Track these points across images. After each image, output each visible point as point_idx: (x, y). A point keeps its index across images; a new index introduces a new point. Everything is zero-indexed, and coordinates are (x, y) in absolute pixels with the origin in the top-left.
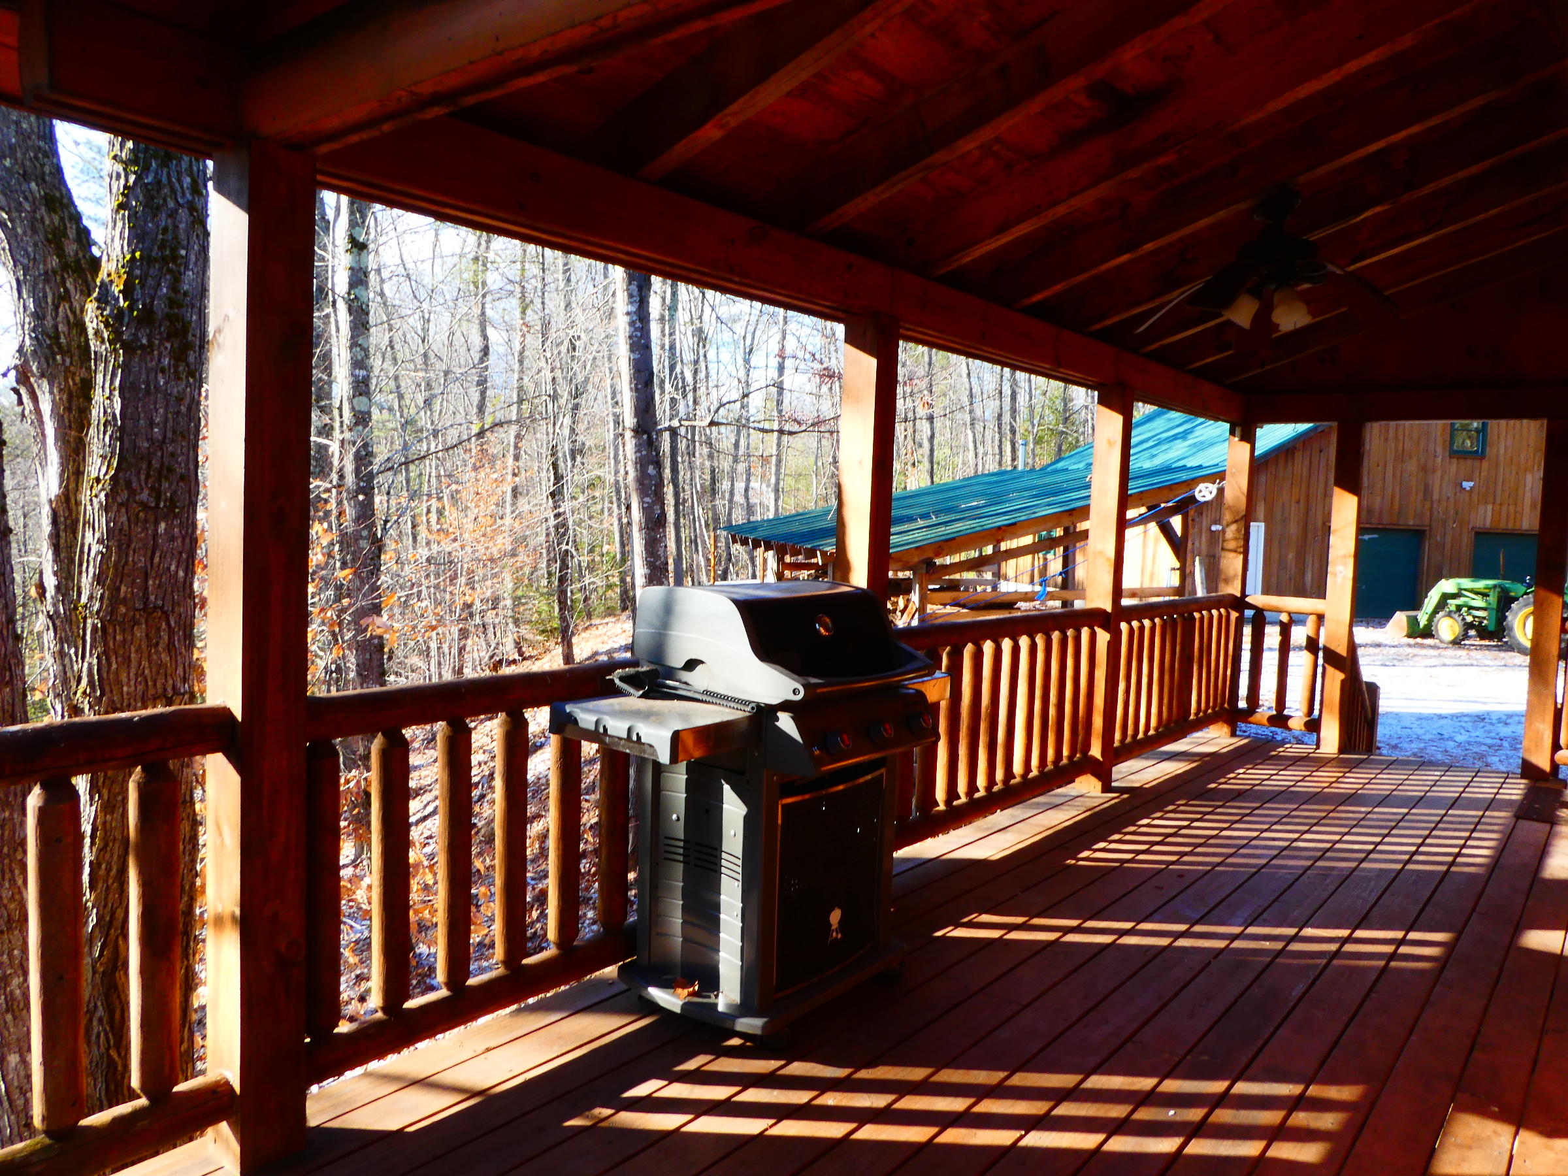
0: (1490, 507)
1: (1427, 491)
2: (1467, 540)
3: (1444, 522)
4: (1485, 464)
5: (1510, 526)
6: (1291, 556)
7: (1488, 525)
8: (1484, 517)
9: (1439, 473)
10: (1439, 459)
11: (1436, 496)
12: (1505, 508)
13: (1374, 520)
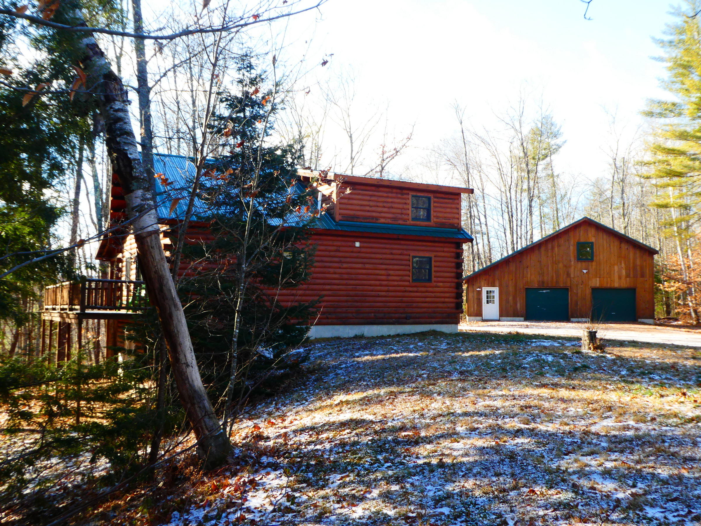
0: (598, 279)
1: (568, 275)
2: (588, 292)
3: (577, 285)
4: (594, 263)
5: (609, 286)
6: (511, 298)
7: (598, 285)
8: (596, 283)
9: (573, 268)
10: (573, 263)
11: (572, 276)
12: (605, 279)
13: (545, 285)
